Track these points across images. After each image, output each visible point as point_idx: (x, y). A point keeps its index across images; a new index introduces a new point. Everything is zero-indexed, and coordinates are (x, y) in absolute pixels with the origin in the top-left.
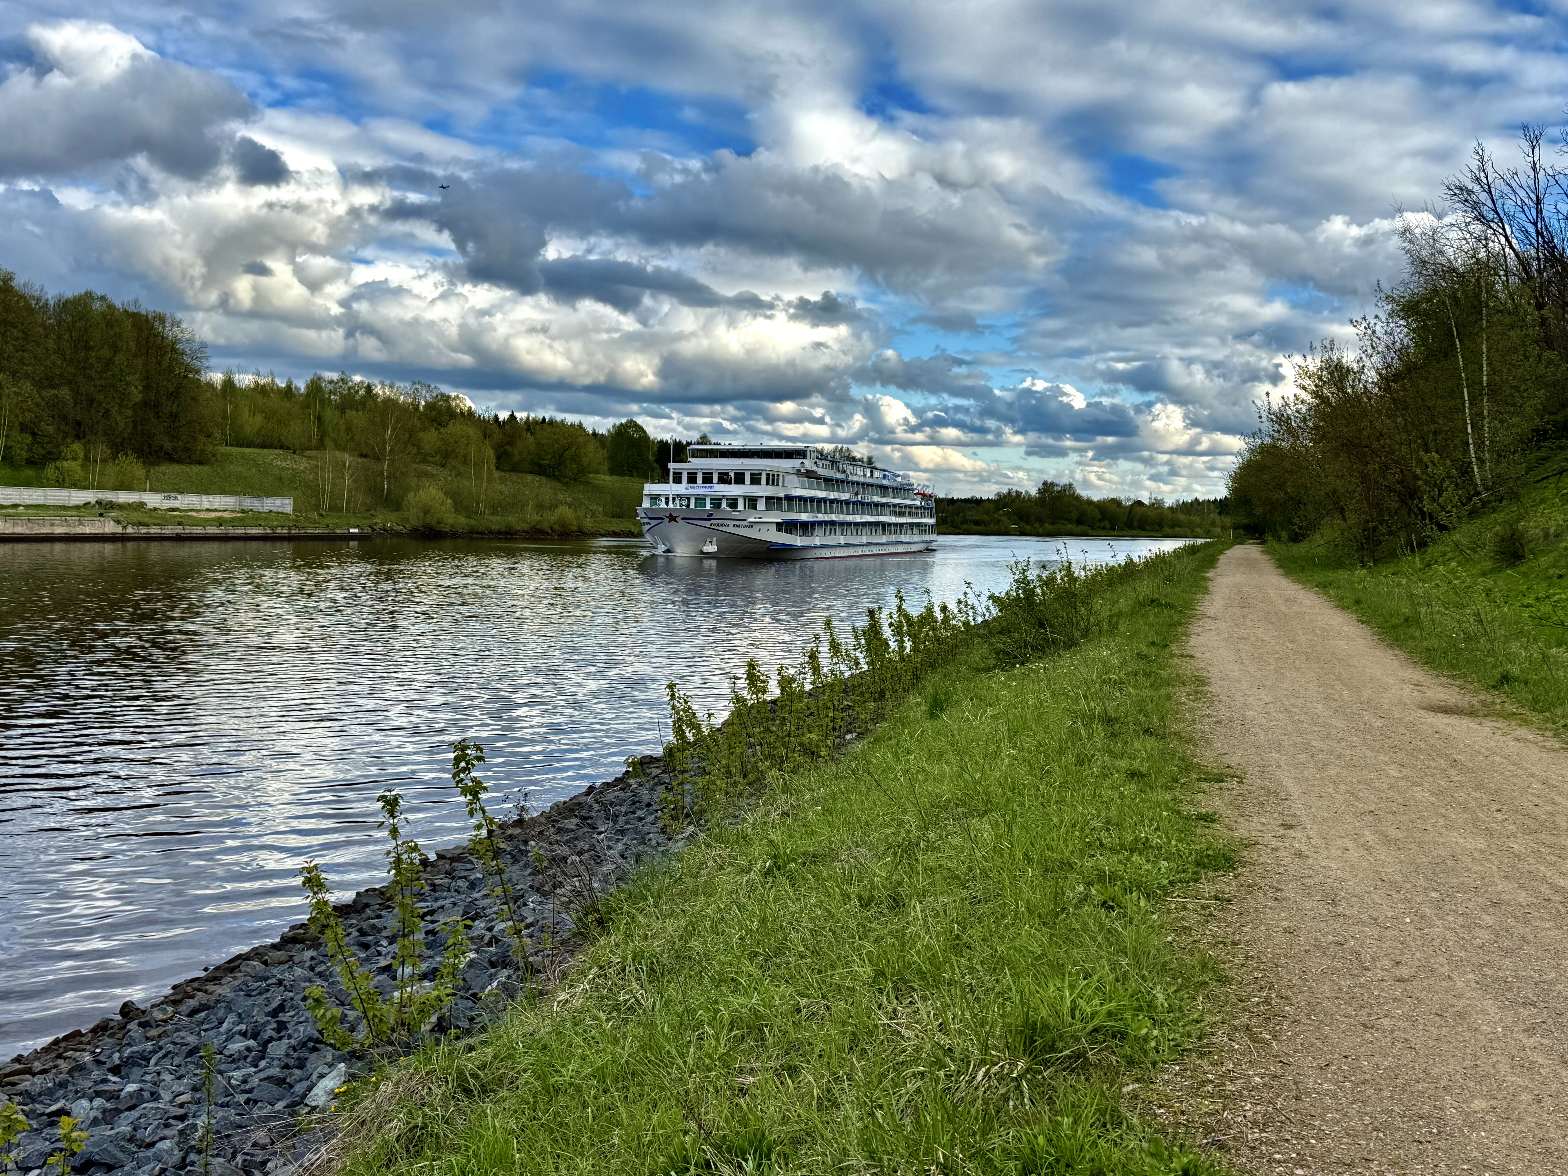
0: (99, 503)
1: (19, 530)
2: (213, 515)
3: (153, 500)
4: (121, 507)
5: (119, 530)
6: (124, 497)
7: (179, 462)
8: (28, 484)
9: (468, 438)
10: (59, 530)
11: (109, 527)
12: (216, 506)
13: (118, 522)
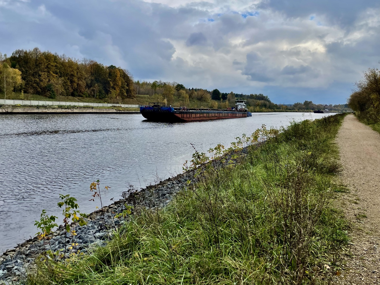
0: (113, 106)
1: (98, 111)
2: (134, 108)
3: (123, 106)
4: (117, 107)
5: (116, 111)
6: (117, 105)
7: (128, 98)
8: (100, 103)
9: (184, 93)
10: (105, 111)
11: (114, 111)
12: (135, 107)
13: (116, 110)
